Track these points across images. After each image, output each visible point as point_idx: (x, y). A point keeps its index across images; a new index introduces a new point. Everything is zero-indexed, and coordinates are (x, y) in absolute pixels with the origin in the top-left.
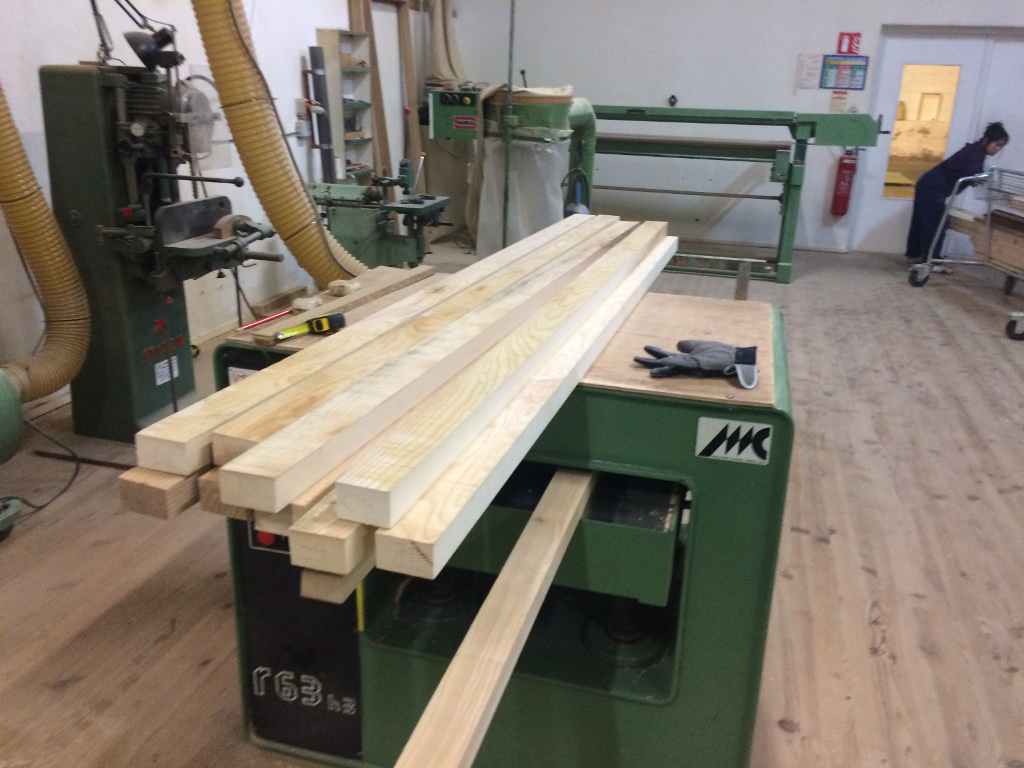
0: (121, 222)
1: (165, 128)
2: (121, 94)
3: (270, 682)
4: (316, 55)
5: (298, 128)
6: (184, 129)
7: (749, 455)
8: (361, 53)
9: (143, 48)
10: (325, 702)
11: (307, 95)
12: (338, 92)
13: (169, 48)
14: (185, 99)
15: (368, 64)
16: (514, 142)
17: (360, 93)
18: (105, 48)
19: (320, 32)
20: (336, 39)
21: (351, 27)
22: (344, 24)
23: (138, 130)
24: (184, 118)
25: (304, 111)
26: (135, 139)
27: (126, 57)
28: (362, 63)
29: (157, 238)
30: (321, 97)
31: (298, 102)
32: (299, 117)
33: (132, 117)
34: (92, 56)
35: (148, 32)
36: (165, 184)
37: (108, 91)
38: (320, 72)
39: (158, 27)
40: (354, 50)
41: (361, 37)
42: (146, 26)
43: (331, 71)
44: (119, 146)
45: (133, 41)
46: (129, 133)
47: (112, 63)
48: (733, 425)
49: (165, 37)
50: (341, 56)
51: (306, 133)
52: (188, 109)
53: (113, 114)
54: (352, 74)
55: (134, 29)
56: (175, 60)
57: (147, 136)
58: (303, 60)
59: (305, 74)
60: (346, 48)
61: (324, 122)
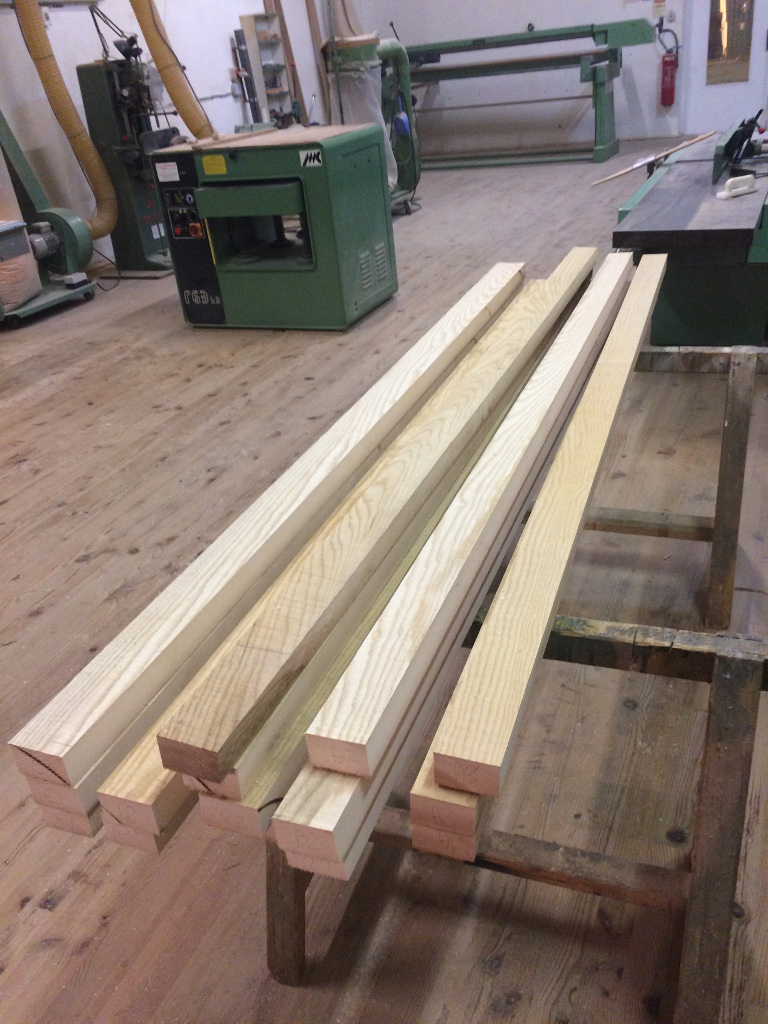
0: (123, 143)
1: (139, 90)
2: (115, 74)
3: (190, 297)
4: (239, 36)
5: (233, 89)
6: (147, 89)
7: (316, 163)
8: (274, 29)
9: (123, 48)
10: (210, 301)
11: (237, 65)
12: (258, 60)
13: (135, 46)
14: (146, 73)
15: (280, 35)
16: (342, 74)
17: (276, 58)
18: (106, 51)
19: (241, 18)
20: (252, 21)
21: (266, 10)
22: (260, 9)
23: (125, 93)
24: (146, 82)
25: (235, 76)
26: (125, 98)
27: (116, 55)
28: (275, 36)
29: (141, 151)
30: (246, 65)
31: (231, 71)
32: (233, 81)
33: (122, 87)
34: (99, 56)
35: (125, 39)
36: (144, 121)
37: (109, 74)
38: (243, 47)
39: (129, 36)
40: (269, 27)
41: (274, 16)
42: (123, 35)
43: (251, 46)
44: (118, 102)
45: (118, 45)
46: (122, 95)
47: (110, 59)
48: (309, 152)
49: (133, 40)
50: (258, 34)
51: (238, 92)
52: (148, 77)
53: (114, 86)
54: (268, 45)
55: (118, 38)
56: (138, 52)
57: (130, 96)
58: (232, 40)
59: (234, 50)
60: (263, 27)
61: (250, 82)
